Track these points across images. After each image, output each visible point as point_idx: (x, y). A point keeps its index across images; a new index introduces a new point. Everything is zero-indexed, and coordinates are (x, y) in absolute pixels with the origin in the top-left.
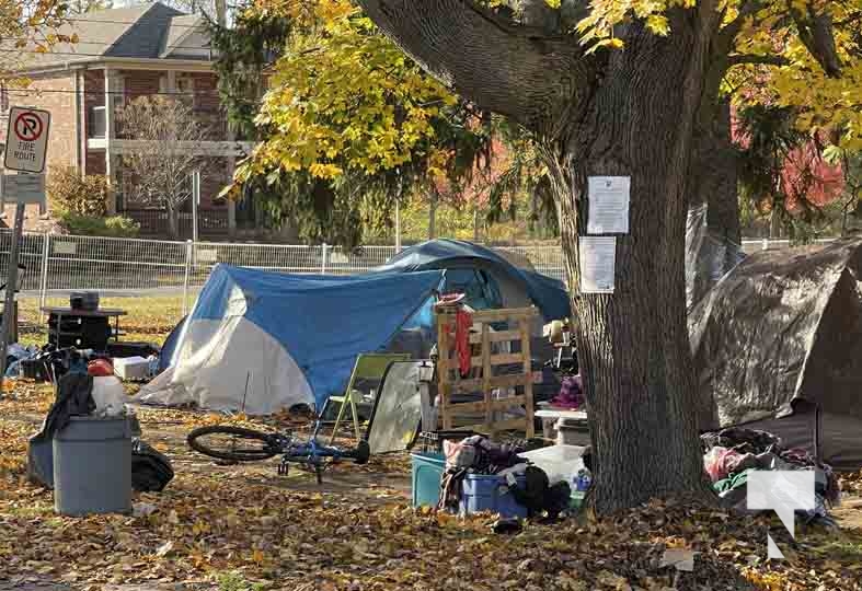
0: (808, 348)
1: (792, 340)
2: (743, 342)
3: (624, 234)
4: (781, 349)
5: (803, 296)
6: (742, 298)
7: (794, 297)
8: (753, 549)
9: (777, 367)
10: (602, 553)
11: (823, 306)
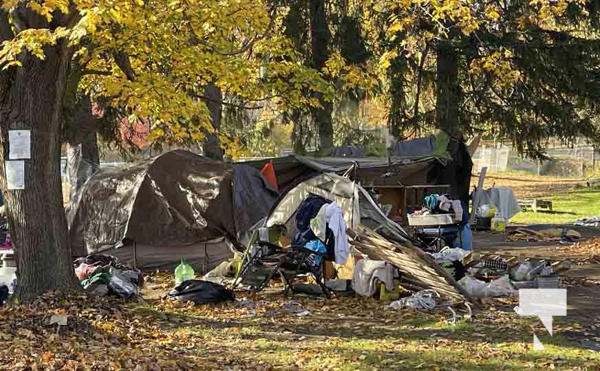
0: (130, 214)
1: (122, 210)
2: (98, 212)
3: (28, 159)
4: (116, 215)
5: (126, 189)
6: (96, 191)
7: (122, 189)
8: (99, 312)
9: (115, 223)
10: (20, 319)
11: (136, 193)
